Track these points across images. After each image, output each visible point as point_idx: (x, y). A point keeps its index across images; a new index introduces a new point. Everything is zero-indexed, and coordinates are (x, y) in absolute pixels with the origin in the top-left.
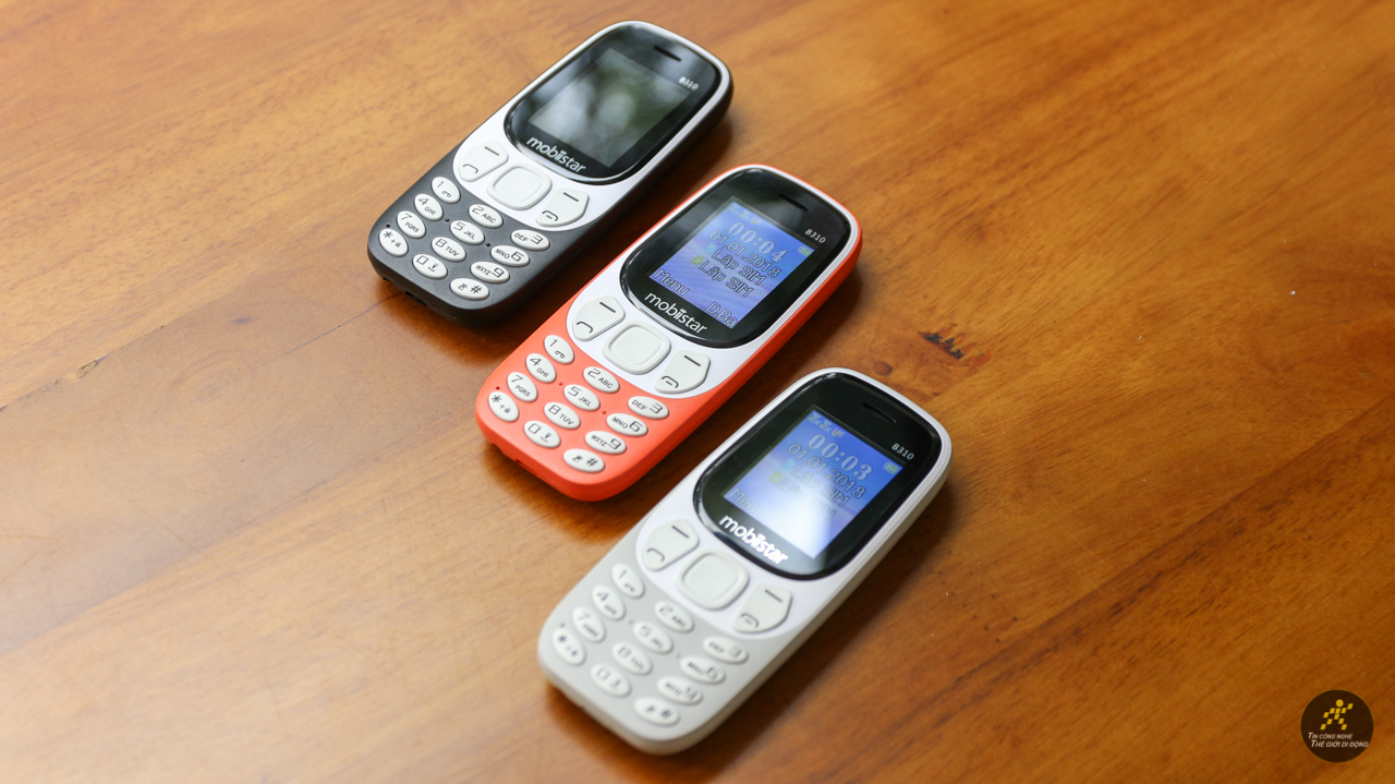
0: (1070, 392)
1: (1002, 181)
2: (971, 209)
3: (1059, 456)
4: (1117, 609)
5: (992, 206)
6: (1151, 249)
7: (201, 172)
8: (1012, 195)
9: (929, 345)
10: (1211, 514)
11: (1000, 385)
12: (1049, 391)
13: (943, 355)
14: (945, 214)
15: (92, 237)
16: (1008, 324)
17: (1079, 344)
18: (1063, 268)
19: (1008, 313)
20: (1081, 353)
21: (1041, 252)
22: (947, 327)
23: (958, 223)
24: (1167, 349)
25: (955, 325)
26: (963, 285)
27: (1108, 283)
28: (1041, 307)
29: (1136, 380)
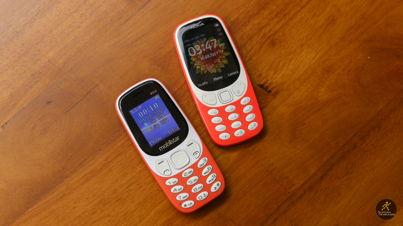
0: (304, 102)
1: (278, 22)
2: (269, 34)
3: (302, 126)
4: (322, 178)
5: (276, 33)
6: (326, 44)
8: (282, 27)
9: (261, 89)
10: (347, 142)
11: (283, 102)
12: (298, 103)
13: (265, 92)
14: (262, 37)
16: (284, 79)
17: (306, 84)
18: (299, 55)
19: (284, 74)
20: (307, 87)
21: (292, 49)
22: (266, 81)
23: (266, 40)
24: (332, 83)
25: (268, 80)
26: (269, 65)
27: (313, 59)
28: (293, 71)
29: (323, 96)
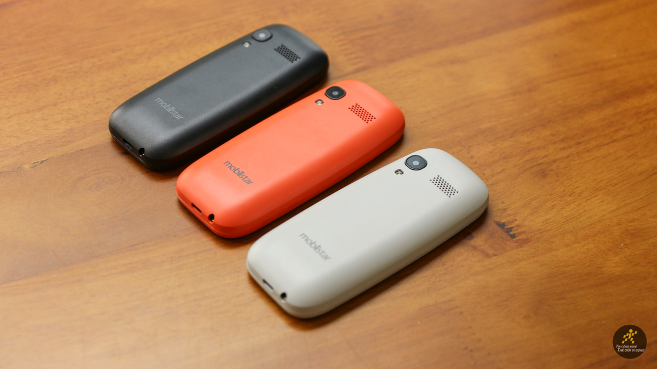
0: (573, 267)
1: (564, 149)
2: (541, 161)
3: (558, 300)
5: (554, 161)
6: (641, 198)
7: (125, 76)
8: (568, 156)
9: (498, 228)
11: (534, 257)
12: (561, 264)
13: (504, 235)
14: (526, 161)
15: (59, 99)
16: (546, 225)
17: (586, 242)
18: (587, 200)
19: (549, 219)
20: (585, 247)
21: (576, 190)
22: (511, 220)
23: (532, 167)
24: (637, 253)
25: (516, 220)
26: (526, 200)
27: (611, 212)
28: (568, 219)
29: (613, 267)
